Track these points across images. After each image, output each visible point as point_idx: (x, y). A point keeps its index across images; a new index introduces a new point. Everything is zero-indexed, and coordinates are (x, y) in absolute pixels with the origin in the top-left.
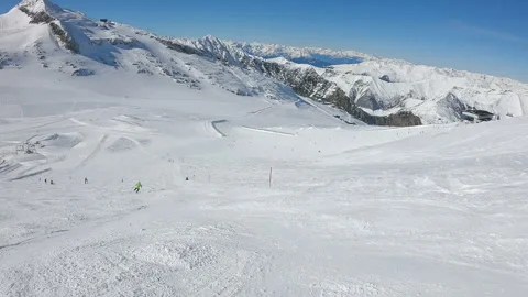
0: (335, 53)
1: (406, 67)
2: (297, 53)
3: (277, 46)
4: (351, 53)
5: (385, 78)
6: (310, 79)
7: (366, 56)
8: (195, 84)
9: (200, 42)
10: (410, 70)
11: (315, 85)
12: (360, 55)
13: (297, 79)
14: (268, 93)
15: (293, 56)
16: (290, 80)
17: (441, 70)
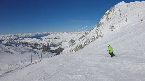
0: (42, 33)
1: (61, 34)
2: (32, 35)
3: (26, 34)
4: (46, 33)
5: (56, 38)
6: (36, 45)
7: (50, 33)
8: (12, 53)
9: (8, 40)
10: (62, 35)
11: (37, 46)
12: (48, 33)
13: (33, 45)
14: (27, 52)
15: (31, 36)
16: (31, 46)
17: (69, 33)
